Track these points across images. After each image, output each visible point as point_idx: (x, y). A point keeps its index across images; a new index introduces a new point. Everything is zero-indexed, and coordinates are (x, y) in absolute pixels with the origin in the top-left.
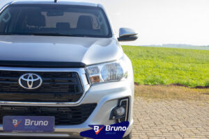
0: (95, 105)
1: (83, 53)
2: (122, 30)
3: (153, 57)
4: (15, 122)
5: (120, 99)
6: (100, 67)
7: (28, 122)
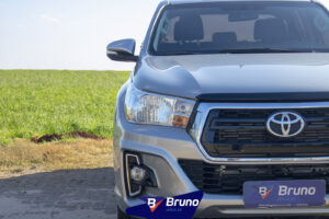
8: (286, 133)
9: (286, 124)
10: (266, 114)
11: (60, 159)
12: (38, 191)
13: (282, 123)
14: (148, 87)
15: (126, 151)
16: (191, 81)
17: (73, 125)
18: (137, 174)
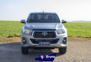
0: (59, 39)
1: (56, 27)
2: (63, 20)
3: (68, 27)
4: (41, 43)
5: (64, 38)
6: (60, 30)
7: (44, 43)
8: (45, 35)
9: (45, 34)
10: (42, 32)
11: (12, 41)
12: (8, 46)
13: (44, 33)
14: (26, 28)
15: (23, 37)
16: (32, 27)
17: (15, 34)
18: (24, 41)
